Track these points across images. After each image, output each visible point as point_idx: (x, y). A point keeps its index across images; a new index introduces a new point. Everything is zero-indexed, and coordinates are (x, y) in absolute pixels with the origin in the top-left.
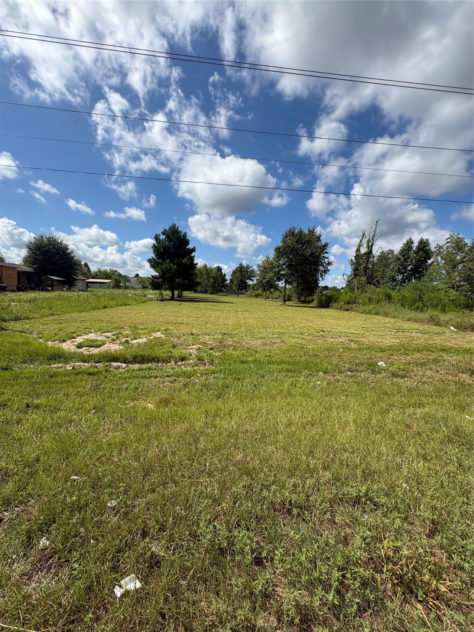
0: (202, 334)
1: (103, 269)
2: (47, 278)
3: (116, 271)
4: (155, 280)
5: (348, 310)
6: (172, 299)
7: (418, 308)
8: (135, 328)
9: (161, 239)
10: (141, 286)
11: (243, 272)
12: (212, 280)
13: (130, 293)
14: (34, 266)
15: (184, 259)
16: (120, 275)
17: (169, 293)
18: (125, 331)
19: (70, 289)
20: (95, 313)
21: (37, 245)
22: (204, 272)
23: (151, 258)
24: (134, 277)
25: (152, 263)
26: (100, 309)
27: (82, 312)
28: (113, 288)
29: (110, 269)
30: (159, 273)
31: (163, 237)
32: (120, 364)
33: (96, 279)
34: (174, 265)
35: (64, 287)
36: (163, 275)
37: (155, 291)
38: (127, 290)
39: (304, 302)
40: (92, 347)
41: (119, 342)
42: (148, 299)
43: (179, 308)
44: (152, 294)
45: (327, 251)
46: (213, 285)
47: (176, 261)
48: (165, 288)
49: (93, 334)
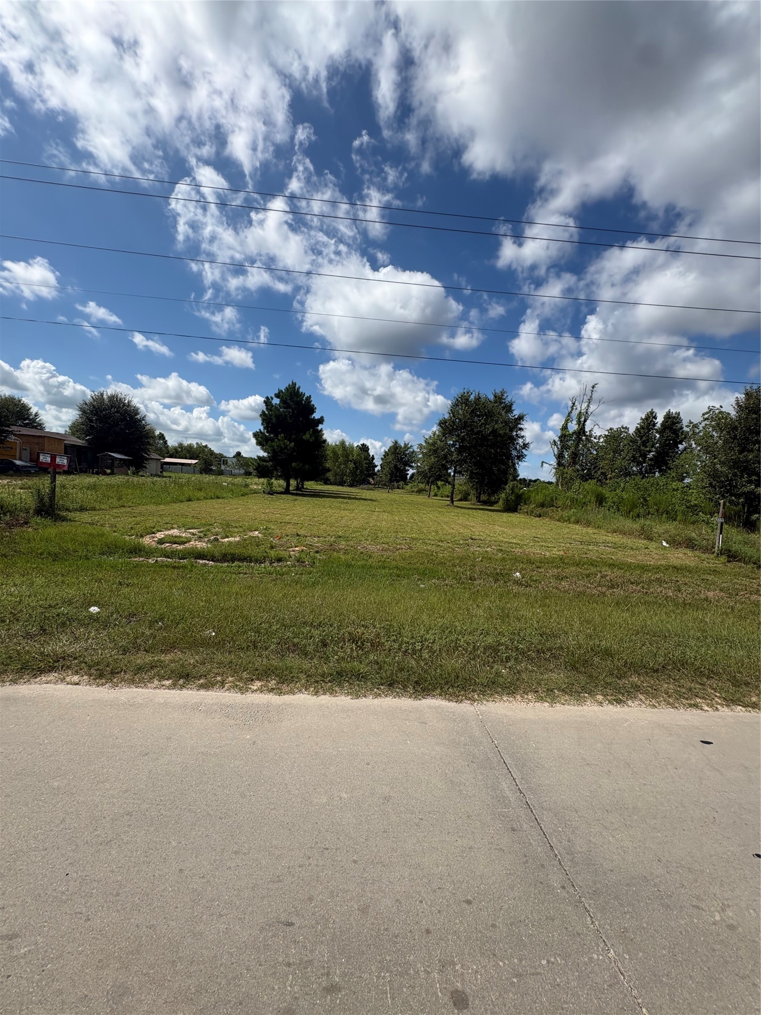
0: (311, 536)
1: (186, 443)
2: (106, 455)
3: (206, 446)
4: (262, 463)
5: (540, 516)
6: (287, 492)
7: (638, 516)
8: (228, 525)
9: (274, 404)
10: (242, 471)
11: (398, 454)
12: (351, 465)
13: (225, 480)
14: (88, 438)
15: (305, 434)
16: (212, 453)
17: (282, 482)
18: (214, 528)
19: (137, 473)
20: (176, 506)
21: (94, 407)
22: (340, 452)
23: (258, 431)
24: (234, 457)
25: (260, 439)
26: (182, 502)
27: (160, 504)
28: (201, 473)
29: (197, 443)
30: (268, 453)
31: (276, 401)
32: (207, 562)
33: (176, 458)
34: (290, 443)
35: (129, 470)
36: (274, 455)
37: (262, 480)
38: (222, 476)
39: (485, 503)
40: (175, 544)
41: (206, 539)
42: (251, 490)
43: (291, 504)
44: (257, 483)
45: (521, 426)
46: (353, 473)
47: (294, 436)
48: (277, 474)
49: (176, 530)
